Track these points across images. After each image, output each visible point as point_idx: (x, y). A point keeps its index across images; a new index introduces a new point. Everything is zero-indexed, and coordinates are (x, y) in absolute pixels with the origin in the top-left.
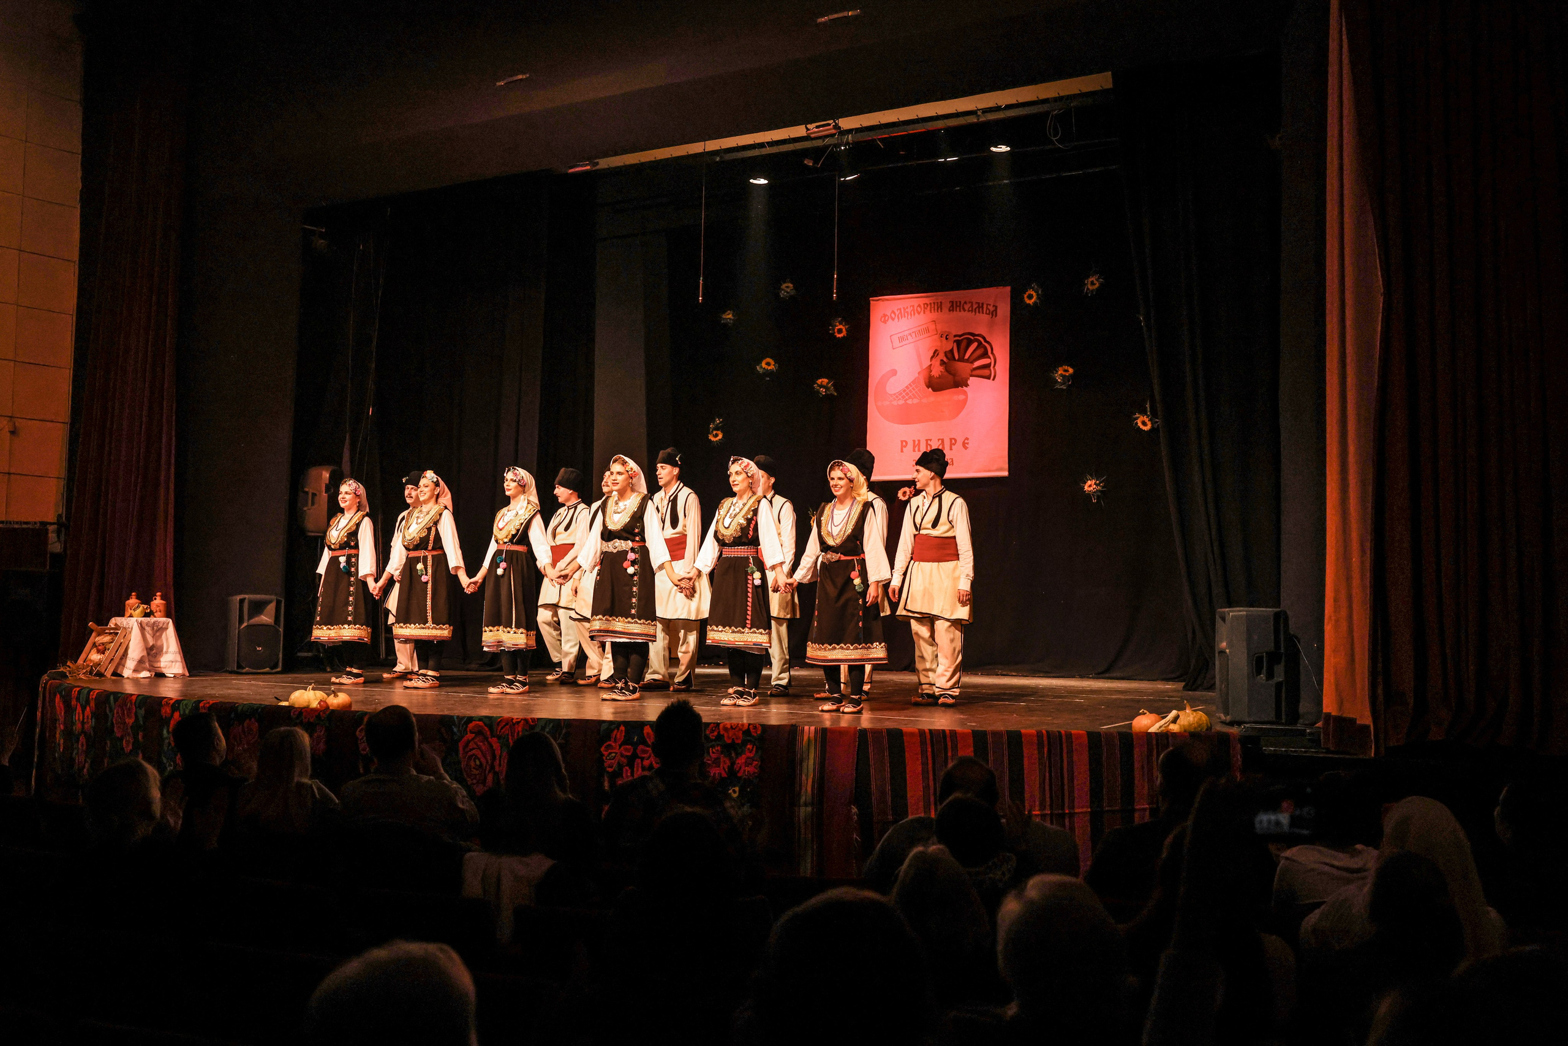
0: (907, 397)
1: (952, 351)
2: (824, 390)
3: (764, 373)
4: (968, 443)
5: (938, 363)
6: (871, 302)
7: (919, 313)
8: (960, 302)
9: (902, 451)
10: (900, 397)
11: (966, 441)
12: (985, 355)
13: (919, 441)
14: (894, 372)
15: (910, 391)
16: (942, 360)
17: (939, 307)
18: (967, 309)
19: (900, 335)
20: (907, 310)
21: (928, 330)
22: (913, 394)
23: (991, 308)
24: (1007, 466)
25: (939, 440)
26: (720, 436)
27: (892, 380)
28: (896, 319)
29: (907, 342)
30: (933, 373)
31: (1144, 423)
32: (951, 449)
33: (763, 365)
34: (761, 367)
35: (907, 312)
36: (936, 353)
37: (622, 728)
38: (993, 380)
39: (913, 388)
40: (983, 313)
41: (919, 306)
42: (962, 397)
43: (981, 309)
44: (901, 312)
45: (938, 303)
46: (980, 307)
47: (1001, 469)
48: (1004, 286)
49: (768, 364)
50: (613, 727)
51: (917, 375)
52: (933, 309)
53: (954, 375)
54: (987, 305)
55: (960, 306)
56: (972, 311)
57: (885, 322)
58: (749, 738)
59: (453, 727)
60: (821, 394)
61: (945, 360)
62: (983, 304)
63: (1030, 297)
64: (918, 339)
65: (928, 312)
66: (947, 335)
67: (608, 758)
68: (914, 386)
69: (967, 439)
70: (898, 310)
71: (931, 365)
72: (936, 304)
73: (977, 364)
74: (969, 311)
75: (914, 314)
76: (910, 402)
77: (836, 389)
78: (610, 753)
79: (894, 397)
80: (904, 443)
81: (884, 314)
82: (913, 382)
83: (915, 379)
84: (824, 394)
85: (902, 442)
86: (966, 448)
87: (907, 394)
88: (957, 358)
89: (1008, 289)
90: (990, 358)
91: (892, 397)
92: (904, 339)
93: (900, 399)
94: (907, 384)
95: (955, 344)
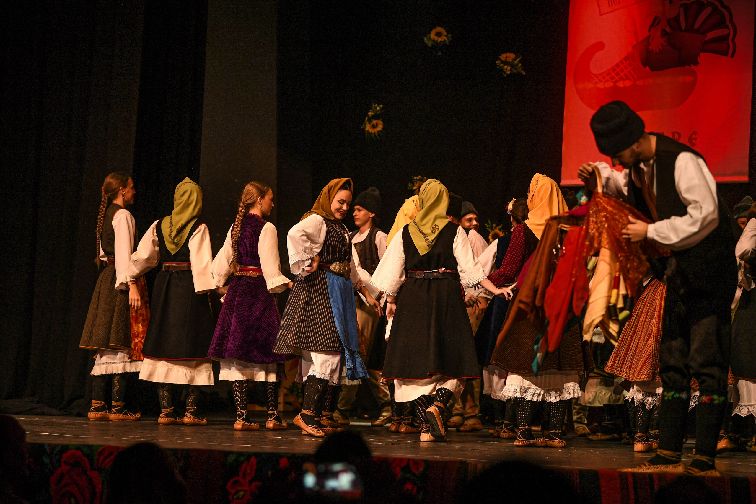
0: (617, 78)
1: (677, 18)
2: (509, 68)
3: (432, 46)
4: (695, 139)
5: (659, 34)
10: (607, 78)
11: (694, 136)
12: (721, 24)
14: (599, 46)
15: (622, 70)
16: (664, 30)
22: (625, 75)
24: (747, 170)
26: (380, 127)
27: (598, 55)
29: (619, 6)
30: (651, 47)
33: (433, 35)
34: (430, 39)
36: (656, 22)
37: (253, 460)
38: (732, 56)
39: (625, 67)
42: (689, 79)
47: (739, 173)
49: (439, 35)
50: (242, 459)
51: (631, 50)
53: (680, 50)
58: (408, 476)
59: (44, 457)
60: (505, 73)
61: (668, 29)
67: (235, 497)
68: (626, 64)
69: (695, 133)
71: (649, 36)
73: (710, 35)
76: (621, 84)
77: (523, 69)
78: (237, 492)
79: (600, 77)
82: (626, 58)
83: (628, 55)
84: (509, 72)
87: (617, 74)
88: (683, 26)
90: (728, 28)
91: (597, 77)
92: (616, 3)
93: (607, 81)
94: (617, 60)
95: (682, 9)
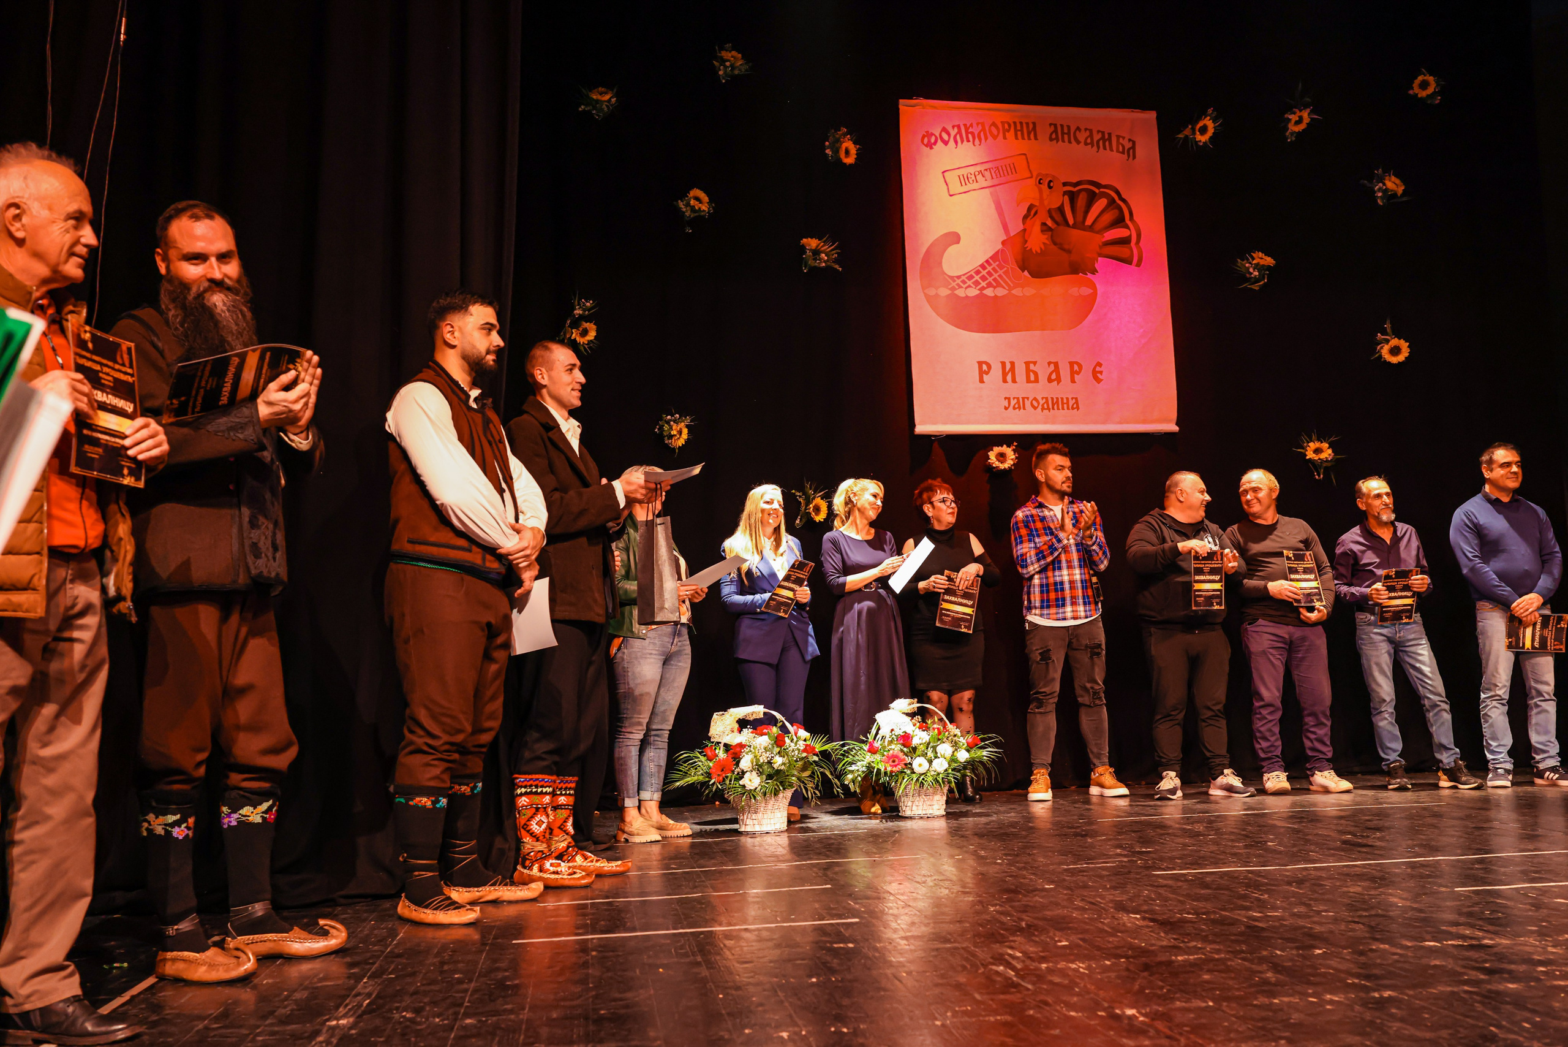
0: (984, 284)
1: (1061, 210)
4: (1101, 373)
5: (1037, 228)
6: (901, 107)
7: (995, 137)
8: (1069, 127)
9: (982, 381)
10: (969, 283)
11: (1098, 369)
12: (1119, 222)
13: (1012, 364)
14: (954, 238)
15: (989, 273)
16: (1044, 224)
17: (1029, 130)
18: (1082, 139)
19: (964, 171)
20: (970, 130)
21: (1014, 169)
22: (995, 280)
23: (1128, 145)
24: (1174, 415)
25: (1049, 363)
26: (592, 335)
27: (952, 250)
28: (952, 143)
29: (975, 186)
30: (1029, 245)
31: (1395, 351)
32: (1073, 381)
33: (690, 200)
34: (688, 205)
35: (972, 133)
36: (1030, 213)
38: (1138, 265)
39: (994, 269)
40: (1112, 150)
41: (994, 124)
42: (1086, 291)
43: (1107, 143)
44: (959, 132)
45: (1027, 124)
46: (1106, 139)
47: (1167, 421)
48: (1144, 108)
49: (696, 200)
51: (1000, 246)
52: (1019, 133)
53: (1069, 252)
54: (1118, 137)
55: (1069, 134)
56: (1092, 144)
57: (930, 146)
61: (1049, 223)
62: (1110, 134)
63: (1204, 130)
64: (996, 181)
65: (1011, 135)
66: (1050, 181)
68: (994, 265)
69: (1099, 364)
70: (953, 127)
71: (1024, 230)
72: (1024, 125)
73: (1108, 236)
74: (1086, 144)
75: (986, 139)
76: (989, 292)
77: (836, 261)
79: (959, 281)
80: (985, 367)
81: (927, 132)
82: (994, 257)
83: (997, 252)
85: (980, 363)
86: (1099, 381)
88: (1071, 221)
89: (1153, 115)
90: (1127, 227)
91: (954, 281)
92: (970, 180)
93: (969, 286)
94: (981, 261)
95: (1066, 197)
